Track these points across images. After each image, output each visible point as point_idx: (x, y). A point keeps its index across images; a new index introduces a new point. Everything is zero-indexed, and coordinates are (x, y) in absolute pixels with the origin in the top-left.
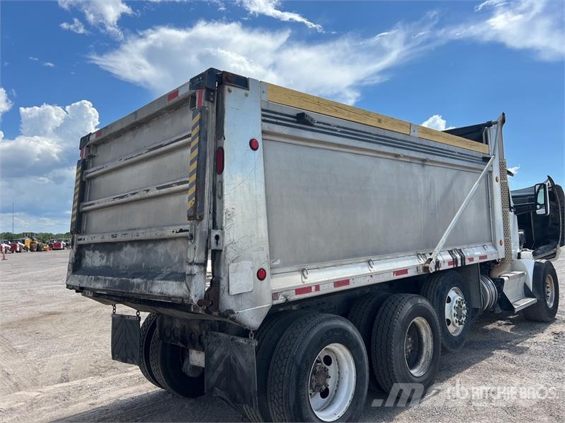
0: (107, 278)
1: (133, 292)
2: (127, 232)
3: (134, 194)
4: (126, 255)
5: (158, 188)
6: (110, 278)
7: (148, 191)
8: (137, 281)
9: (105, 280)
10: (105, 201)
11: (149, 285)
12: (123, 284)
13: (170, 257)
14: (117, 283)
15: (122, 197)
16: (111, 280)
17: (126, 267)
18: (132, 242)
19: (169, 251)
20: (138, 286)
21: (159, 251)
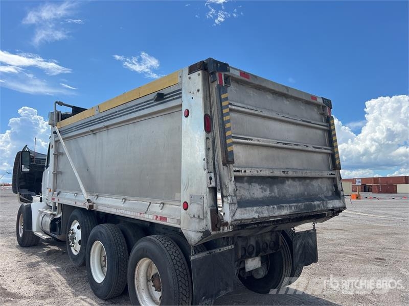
0: (291, 205)
1: (316, 210)
2: (297, 171)
3: (297, 145)
4: (289, 187)
5: (314, 147)
6: (294, 204)
7: (307, 146)
8: (316, 203)
9: (290, 207)
10: (269, 142)
11: (325, 204)
12: (307, 207)
13: (321, 188)
14: (303, 207)
15: (286, 144)
16: (296, 206)
17: (292, 195)
18: (293, 178)
19: (320, 185)
20: (319, 206)
21: (314, 184)
